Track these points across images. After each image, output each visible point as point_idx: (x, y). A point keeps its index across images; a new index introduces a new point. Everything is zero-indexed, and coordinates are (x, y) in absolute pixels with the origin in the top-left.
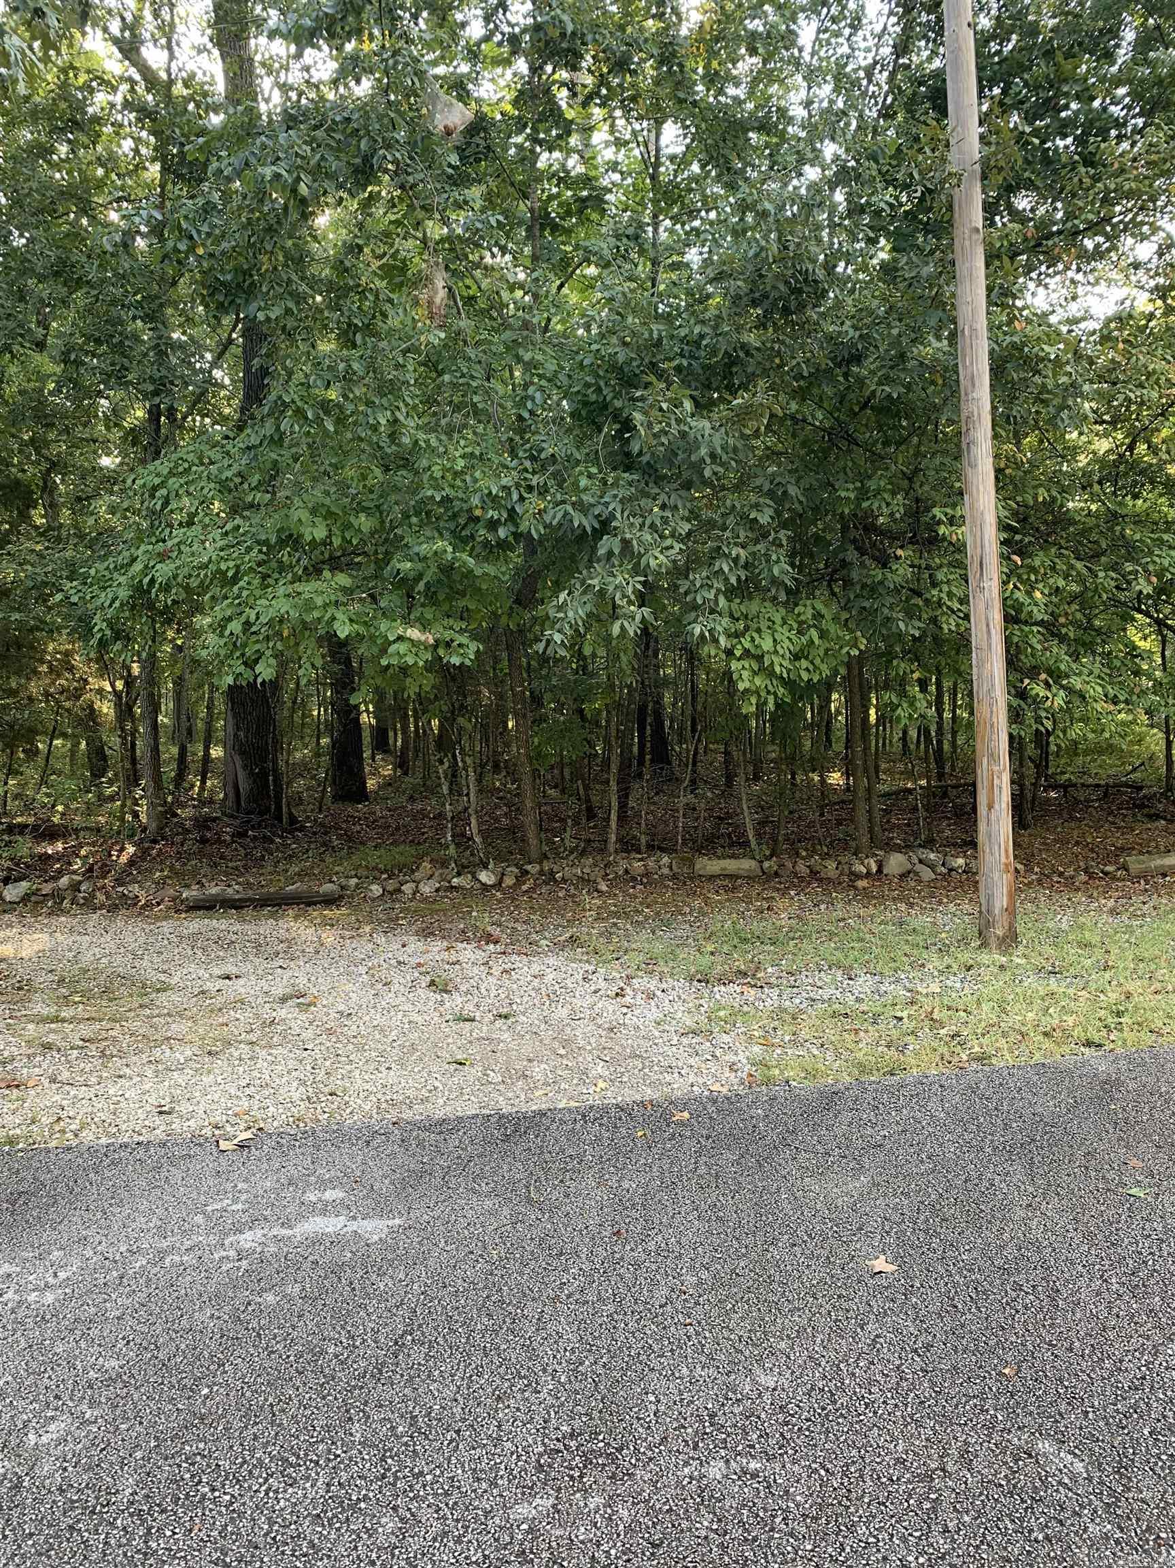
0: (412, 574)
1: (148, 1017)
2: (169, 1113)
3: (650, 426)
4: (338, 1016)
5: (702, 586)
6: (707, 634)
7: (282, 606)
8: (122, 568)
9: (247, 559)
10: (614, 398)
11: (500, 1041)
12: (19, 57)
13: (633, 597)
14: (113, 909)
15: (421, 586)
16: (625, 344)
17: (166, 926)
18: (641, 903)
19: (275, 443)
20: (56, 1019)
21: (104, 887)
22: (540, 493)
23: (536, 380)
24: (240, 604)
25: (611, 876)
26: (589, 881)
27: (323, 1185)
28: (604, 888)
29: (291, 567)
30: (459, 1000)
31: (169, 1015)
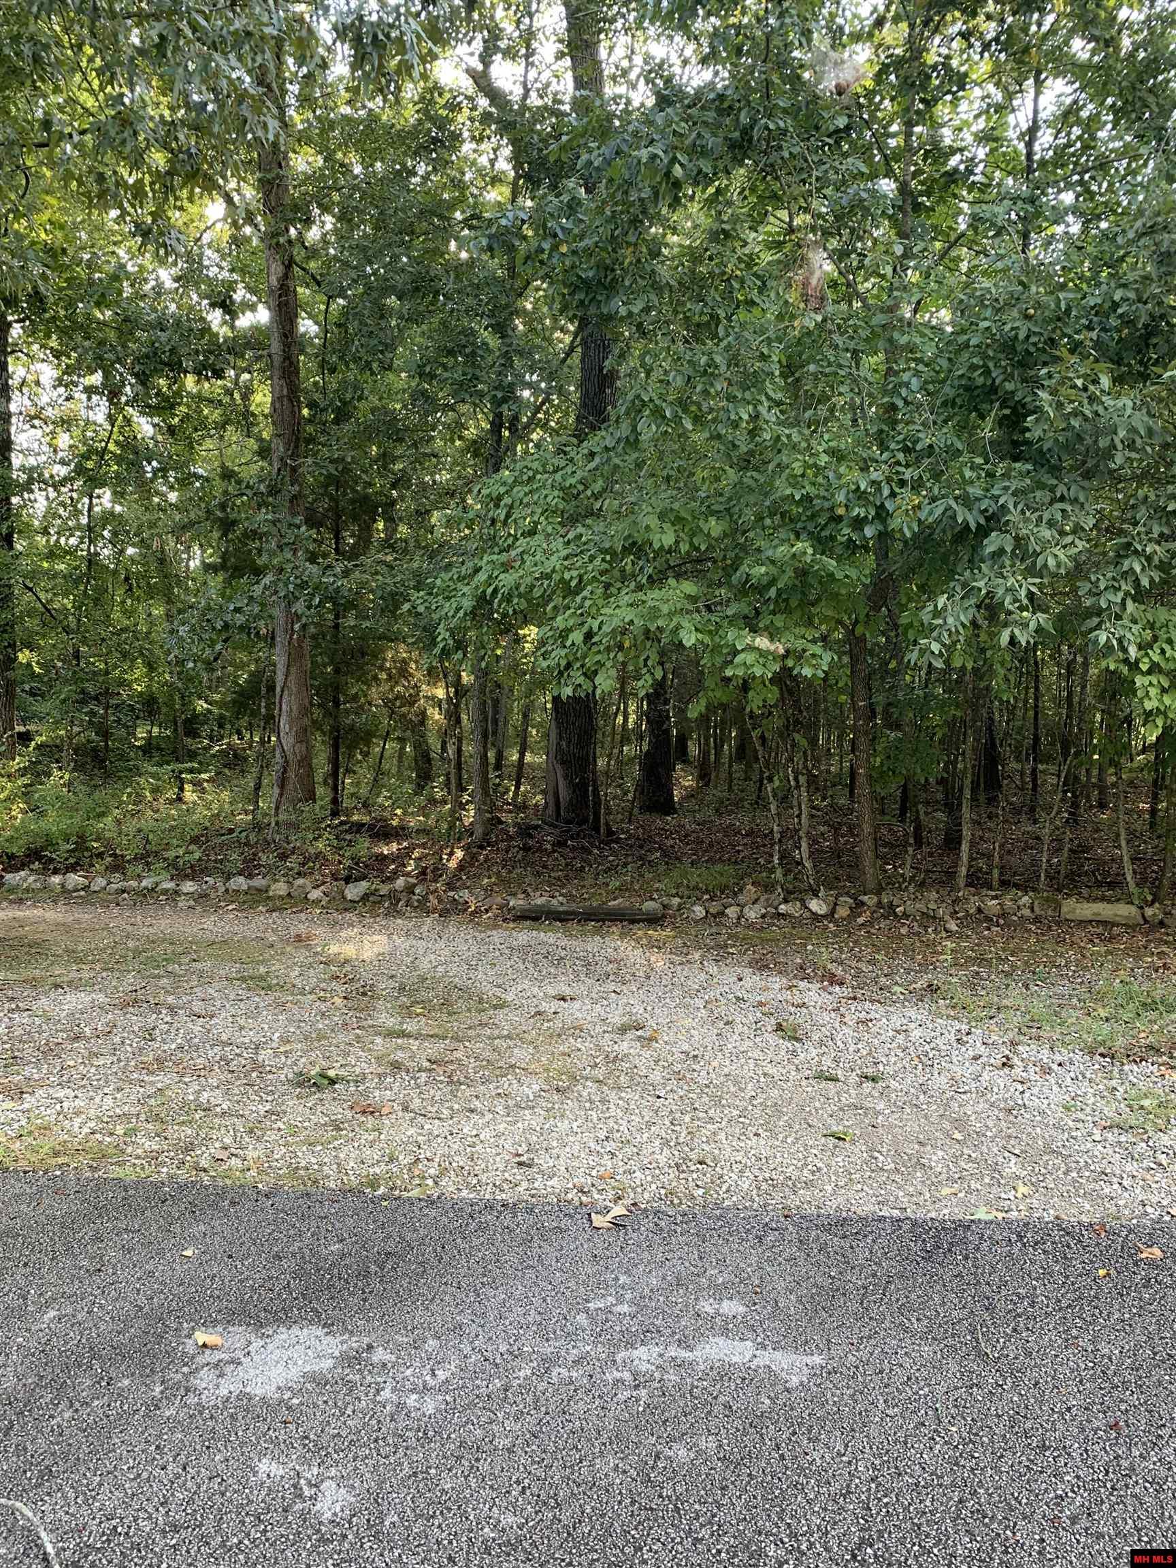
0: (765, 580)
1: (489, 1038)
2: (529, 1166)
3: (1060, 406)
4: (683, 1056)
5: (1106, 589)
6: (1115, 642)
7: (628, 614)
8: (464, 578)
9: (590, 568)
10: (1005, 380)
11: (878, 1113)
12: (415, 40)
13: (1025, 601)
14: (444, 913)
15: (772, 593)
16: (1027, 317)
17: (497, 936)
18: (1004, 950)
19: (631, 445)
20: (403, 1034)
21: (436, 891)
22: (913, 488)
23: (913, 365)
24: (582, 615)
25: (960, 915)
26: (934, 918)
27: (719, 1292)
28: (953, 927)
29: (634, 576)
30: (814, 1052)
31: (509, 1037)
